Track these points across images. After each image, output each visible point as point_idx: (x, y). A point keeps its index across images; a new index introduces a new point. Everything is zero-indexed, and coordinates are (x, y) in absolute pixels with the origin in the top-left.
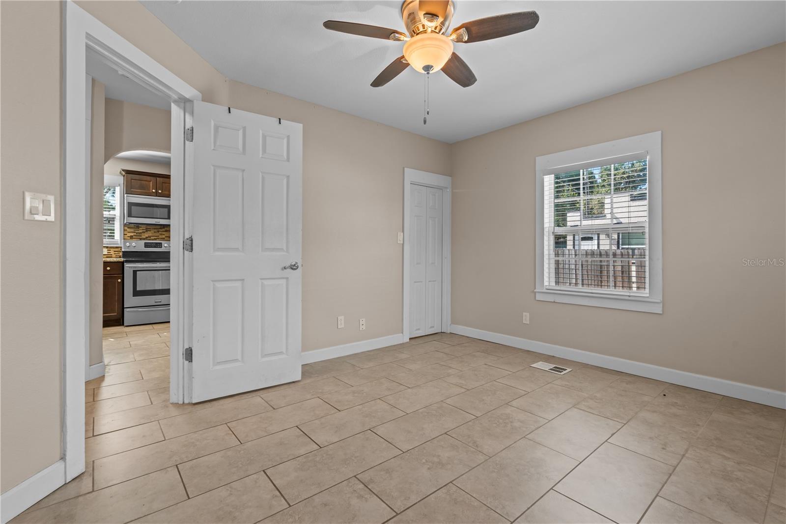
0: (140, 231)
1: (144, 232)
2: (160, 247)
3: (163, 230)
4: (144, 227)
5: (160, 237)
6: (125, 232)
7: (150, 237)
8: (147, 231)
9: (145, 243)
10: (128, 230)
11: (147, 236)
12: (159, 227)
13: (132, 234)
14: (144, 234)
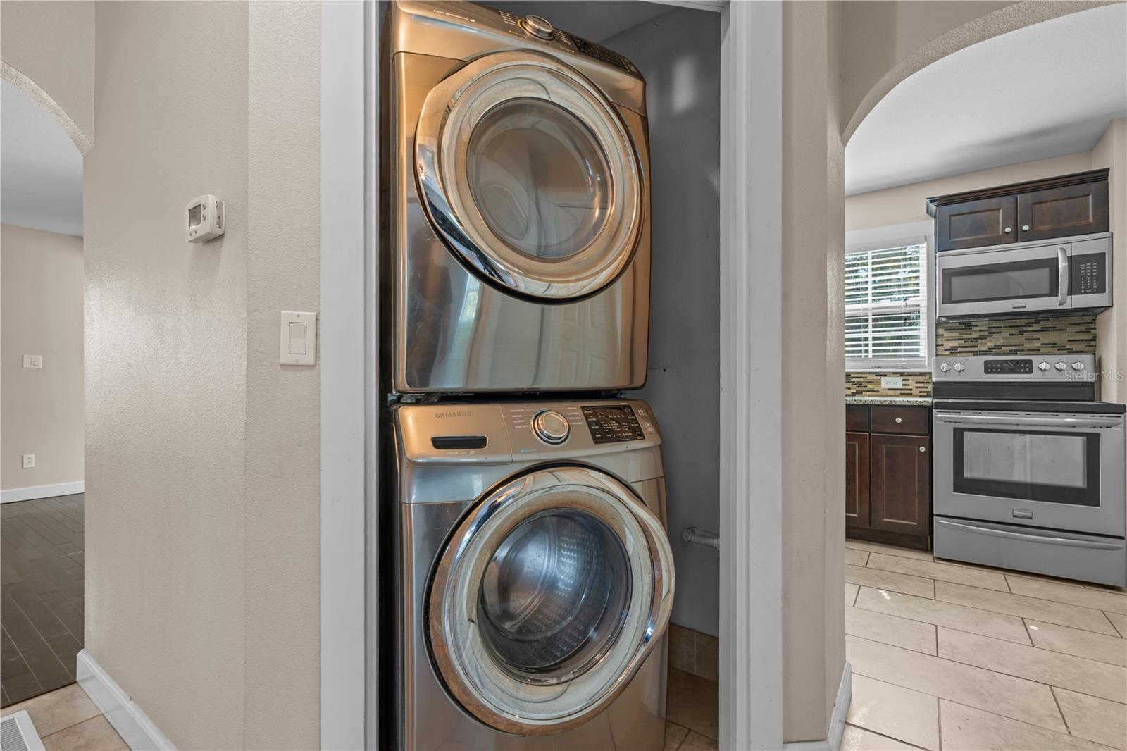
0: (974, 336)
1: (981, 338)
2: (1025, 372)
3: (1035, 327)
4: (983, 325)
5: (1027, 345)
6: (939, 340)
7: (998, 347)
8: (991, 334)
9: (986, 362)
10: (947, 334)
11: (991, 345)
12: (1023, 322)
13: (955, 344)
14: (984, 341)
